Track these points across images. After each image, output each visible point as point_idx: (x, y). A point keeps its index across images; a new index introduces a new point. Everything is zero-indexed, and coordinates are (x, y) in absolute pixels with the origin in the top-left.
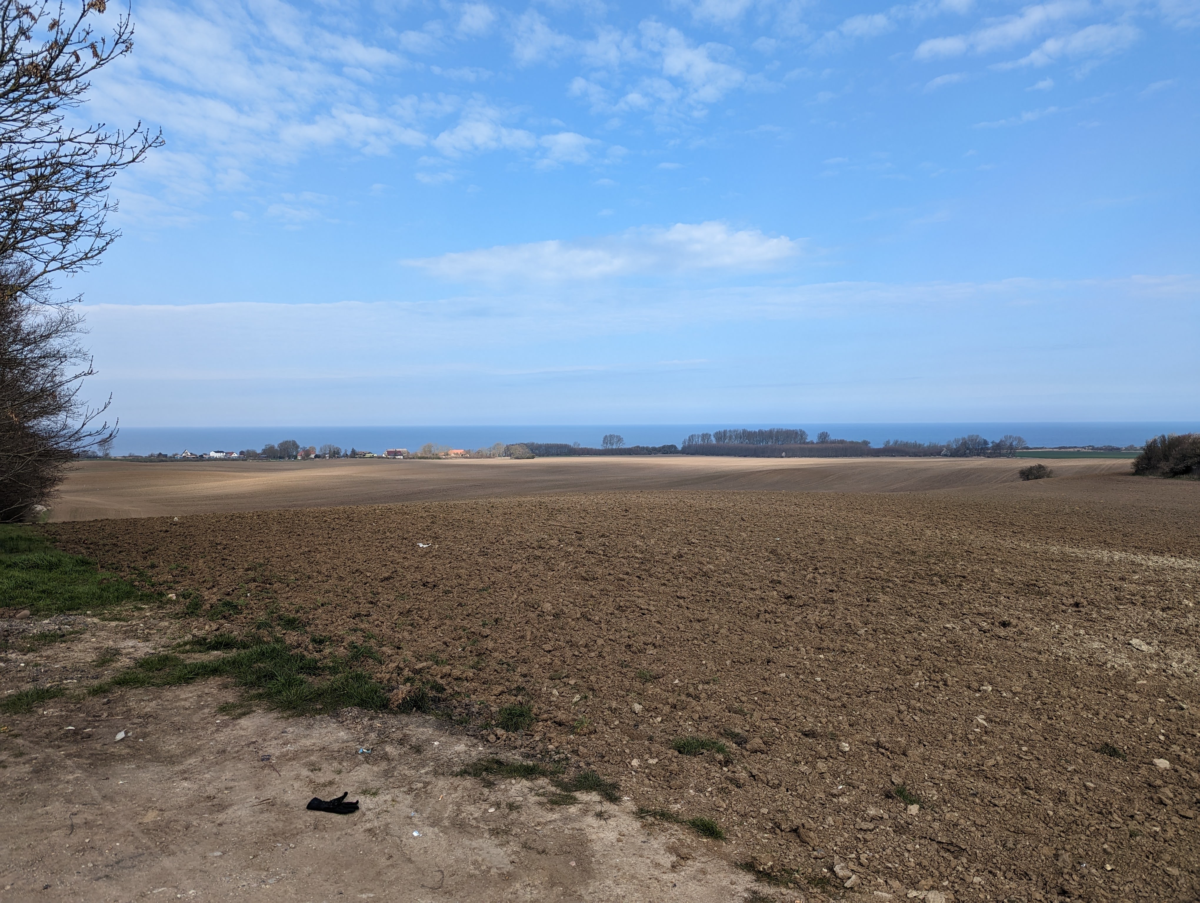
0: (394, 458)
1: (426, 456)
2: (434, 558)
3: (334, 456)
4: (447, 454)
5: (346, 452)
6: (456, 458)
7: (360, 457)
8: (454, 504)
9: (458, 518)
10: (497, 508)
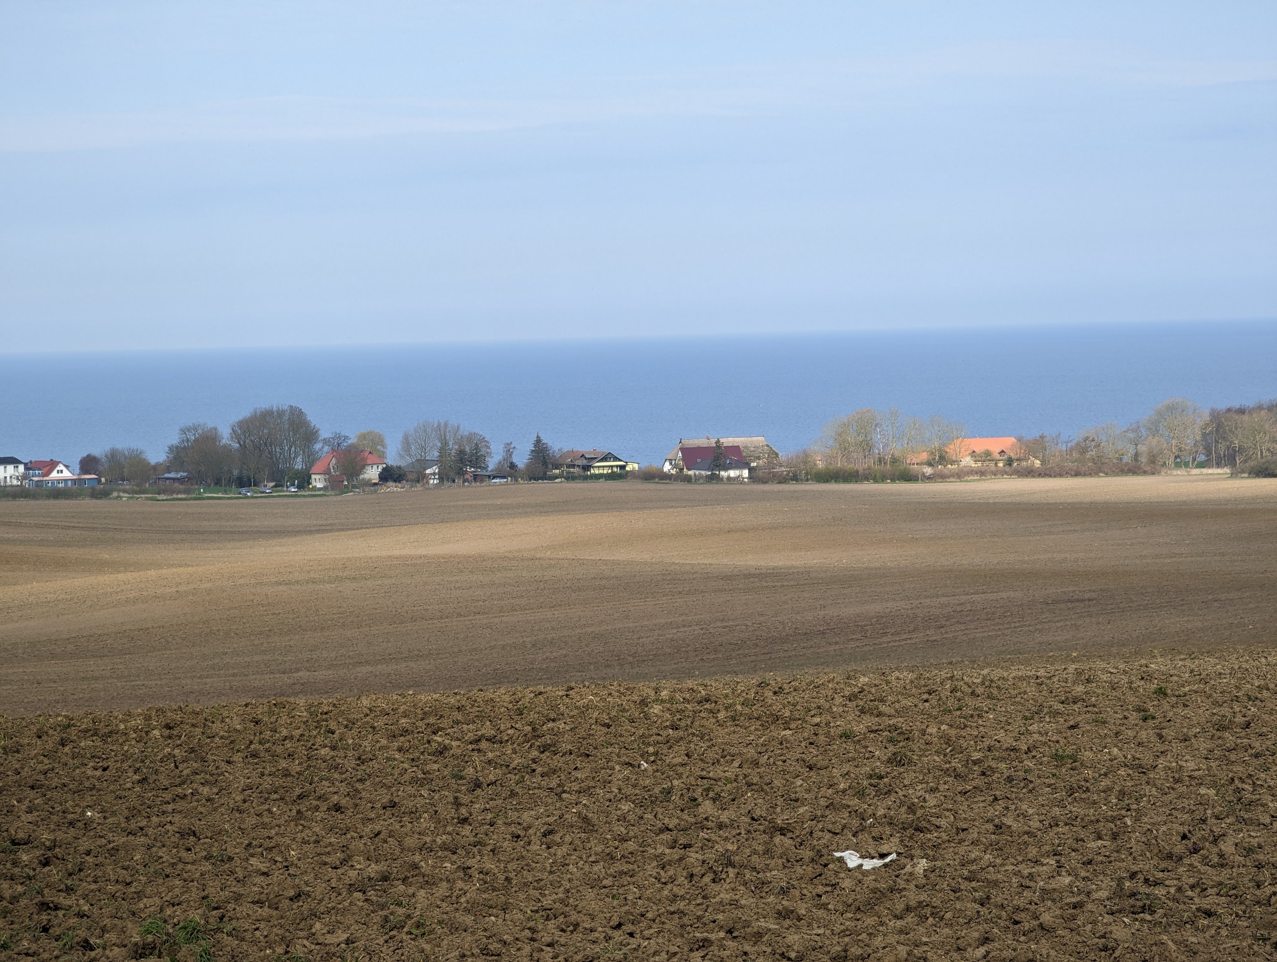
0: (714, 478)
1: (850, 467)
2: (910, 919)
3: (461, 473)
4: (943, 459)
5: (509, 452)
6: (982, 473)
7: (570, 478)
8: (987, 683)
9: (1009, 741)
10: (1183, 701)
